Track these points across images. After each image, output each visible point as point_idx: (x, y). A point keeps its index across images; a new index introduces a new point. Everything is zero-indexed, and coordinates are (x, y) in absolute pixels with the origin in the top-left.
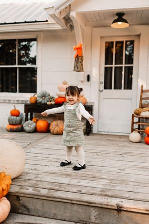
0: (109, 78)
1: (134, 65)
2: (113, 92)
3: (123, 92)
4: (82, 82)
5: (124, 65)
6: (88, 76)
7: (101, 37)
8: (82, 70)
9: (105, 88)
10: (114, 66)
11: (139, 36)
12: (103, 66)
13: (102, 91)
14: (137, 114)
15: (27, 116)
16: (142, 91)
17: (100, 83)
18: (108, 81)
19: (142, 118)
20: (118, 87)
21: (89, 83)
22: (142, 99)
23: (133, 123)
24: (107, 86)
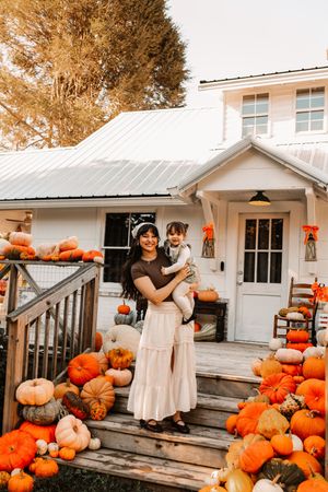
0: (250, 267)
1: (284, 251)
2: (256, 286)
3: (269, 287)
4: (214, 271)
5: (270, 251)
6: (222, 264)
7: (240, 214)
8: (212, 256)
9: (245, 280)
10: (256, 251)
11: (289, 213)
12: (243, 250)
13: (241, 284)
14: (283, 315)
15: (139, 314)
16: (292, 286)
17: (239, 273)
18: (250, 272)
19: (292, 320)
20: (262, 279)
21: (223, 273)
22: (291, 296)
23: (276, 327)
24: (248, 278)
